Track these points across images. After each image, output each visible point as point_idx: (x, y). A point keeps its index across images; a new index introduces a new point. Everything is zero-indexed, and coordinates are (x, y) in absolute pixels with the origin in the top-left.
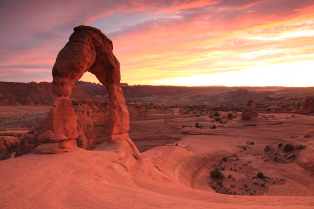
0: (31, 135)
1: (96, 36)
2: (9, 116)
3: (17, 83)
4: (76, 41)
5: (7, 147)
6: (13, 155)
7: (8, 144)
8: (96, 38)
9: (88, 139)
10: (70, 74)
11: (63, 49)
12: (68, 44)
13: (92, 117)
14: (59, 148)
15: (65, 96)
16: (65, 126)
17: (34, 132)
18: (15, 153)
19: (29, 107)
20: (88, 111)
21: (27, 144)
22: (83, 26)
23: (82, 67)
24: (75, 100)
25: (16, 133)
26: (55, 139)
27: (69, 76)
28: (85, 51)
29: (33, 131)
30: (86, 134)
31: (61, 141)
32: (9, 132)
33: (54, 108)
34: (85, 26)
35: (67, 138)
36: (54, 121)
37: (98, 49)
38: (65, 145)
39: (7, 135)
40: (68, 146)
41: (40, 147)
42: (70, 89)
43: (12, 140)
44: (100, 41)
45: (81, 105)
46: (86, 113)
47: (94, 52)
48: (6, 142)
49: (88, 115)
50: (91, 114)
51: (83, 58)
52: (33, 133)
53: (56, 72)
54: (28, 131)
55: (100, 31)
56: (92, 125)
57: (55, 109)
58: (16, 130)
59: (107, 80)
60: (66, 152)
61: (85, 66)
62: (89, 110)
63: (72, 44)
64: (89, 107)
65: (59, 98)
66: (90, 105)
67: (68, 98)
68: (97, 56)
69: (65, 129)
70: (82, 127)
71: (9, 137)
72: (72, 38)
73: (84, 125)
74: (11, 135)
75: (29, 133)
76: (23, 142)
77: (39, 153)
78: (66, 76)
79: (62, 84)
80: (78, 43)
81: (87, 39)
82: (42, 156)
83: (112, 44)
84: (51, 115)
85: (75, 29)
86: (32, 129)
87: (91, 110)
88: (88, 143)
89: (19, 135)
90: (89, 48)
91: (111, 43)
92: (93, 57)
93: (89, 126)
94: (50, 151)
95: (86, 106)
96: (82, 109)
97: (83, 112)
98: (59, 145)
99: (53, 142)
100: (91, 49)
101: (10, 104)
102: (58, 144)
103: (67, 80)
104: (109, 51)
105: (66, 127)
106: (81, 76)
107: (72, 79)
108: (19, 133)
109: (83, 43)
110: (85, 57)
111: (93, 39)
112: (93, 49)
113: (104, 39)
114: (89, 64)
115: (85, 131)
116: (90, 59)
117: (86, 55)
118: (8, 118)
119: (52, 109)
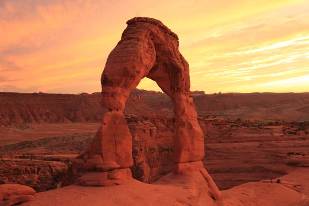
0: (80, 161)
1: (155, 29)
2: (56, 136)
3: (66, 94)
4: (129, 39)
5: (52, 175)
6: (59, 185)
7: (54, 170)
8: (156, 32)
9: (151, 167)
10: (123, 82)
11: (114, 50)
12: (120, 43)
13: (156, 138)
14: (108, 179)
15: (117, 110)
16: (116, 149)
17: (84, 157)
18: (61, 183)
19: (79, 124)
20: (150, 130)
21: (75, 171)
22: (138, 18)
23: (138, 72)
24: (133, 115)
25: (63, 158)
26: (103, 167)
27: (121, 85)
28: (141, 51)
29: (83, 155)
30: (149, 162)
31: (111, 170)
32: (56, 156)
33: (103, 125)
34: (141, 18)
35: (119, 166)
36: (102, 143)
37: (158, 46)
38: (116, 174)
39: (53, 160)
40: (119, 177)
41: (86, 177)
42: (123, 101)
43: (59, 166)
44: (162, 36)
45: (142, 121)
46: (148, 132)
47: (153, 52)
48: (52, 169)
49: (151, 134)
50: (154, 134)
51: (138, 60)
52: (82, 158)
53: (105, 80)
54: (77, 155)
55: (160, 22)
56: (156, 149)
57: (104, 127)
58: (64, 154)
59: (172, 87)
60: (117, 184)
61: (142, 71)
62: (152, 128)
63: (124, 42)
64: (153, 125)
65: (109, 113)
66: (153, 121)
67: (120, 113)
68: (157, 57)
69: (116, 154)
70: (143, 151)
71: (55, 162)
72: (124, 34)
73: (145, 148)
74: (58, 160)
75: (78, 158)
76: (70, 169)
77: (83, 184)
78: (118, 85)
79: (113, 95)
80: (133, 41)
81: (144, 34)
82: (86, 189)
83: (178, 39)
84: (99, 135)
85: (128, 23)
86: (82, 152)
87: (155, 128)
88: (151, 173)
89: (67, 161)
90: (147, 46)
91: (175, 37)
92: (152, 58)
93: (151, 150)
94: (97, 183)
95: (148, 122)
96: (143, 128)
97: (144, 131)
98: (108, 175)
99: (101, 170)
100: (149, 48)
101: (58, 120)
102: (106, 174)
103: (119, 90)
104: (174, 48)
105: (118, 151)
106: (137, 83)
107: (126, 88)
108: (67, 158)
109: (139, 40)
110: (141, 58)
111: (151, 34)
112: (152, 48)
113: (166, 33)
114: (146, 67)
115: (147, 157)
116: (148, 60)
117: (143, 55)
118: (54, 138)
119: (101, 127)
